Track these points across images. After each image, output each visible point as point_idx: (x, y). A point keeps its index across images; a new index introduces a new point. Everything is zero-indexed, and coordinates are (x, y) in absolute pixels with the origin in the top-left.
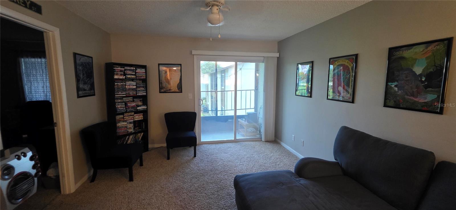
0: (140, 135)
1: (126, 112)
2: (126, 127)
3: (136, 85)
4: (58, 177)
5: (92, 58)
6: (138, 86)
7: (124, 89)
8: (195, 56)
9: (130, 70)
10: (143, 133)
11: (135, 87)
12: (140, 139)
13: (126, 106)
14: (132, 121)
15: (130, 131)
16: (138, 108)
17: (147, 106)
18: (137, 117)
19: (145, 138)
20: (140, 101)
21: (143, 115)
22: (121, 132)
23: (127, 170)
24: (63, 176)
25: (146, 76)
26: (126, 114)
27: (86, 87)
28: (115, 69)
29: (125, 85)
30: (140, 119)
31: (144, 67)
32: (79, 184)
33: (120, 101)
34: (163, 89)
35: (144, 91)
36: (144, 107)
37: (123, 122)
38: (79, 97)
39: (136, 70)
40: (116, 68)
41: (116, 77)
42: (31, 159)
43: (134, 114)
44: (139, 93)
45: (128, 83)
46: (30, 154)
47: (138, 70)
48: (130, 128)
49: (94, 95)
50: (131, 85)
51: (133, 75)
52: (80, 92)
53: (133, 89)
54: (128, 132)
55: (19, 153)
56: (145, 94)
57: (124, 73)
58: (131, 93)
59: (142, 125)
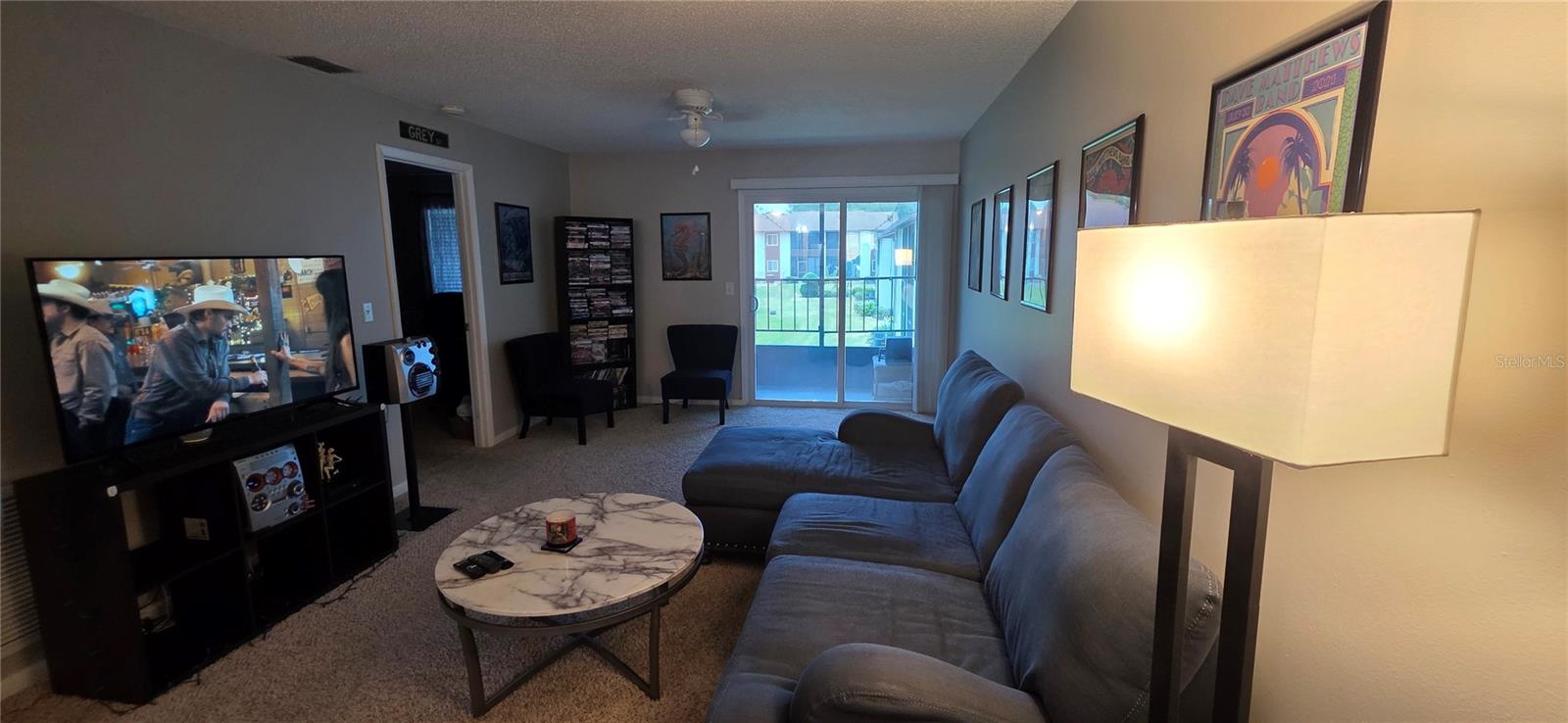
0: (621, 373)
1: (591, 319)
2: (590, 350)
3: (611, 262)
4: (471, 418)
5: (528, 209)
6: (614, 263)
7: (586, 271)
8: (740, 193)
9: (598, 230)
10: (626, 369)
11: (608, 266)
12: (620, 381)
13: (589, 305)
14: (606, 338)
15: (598, 358)
16: (614, 312)
17: (633, 308)
18: (614, 331)
19: (631, 379)
20: (622, 297)
21: (628, 328)
22: (580, 357)
23: (574, 421)
24: (478, 417)
25: (632, 243)
26: (591, 324)
27: (514, 264)
28: (568, 230)
29: (589, 262)
30: (622, 336)
31: (628, 222)
32: (502, 437)
33: (579, 294)
34: (670, 272)
35: (627, 274)
36: (627, 311)
37: (585, 338)
38: (503, 282)
39: (610, 229)
40: (570, 228)
41: (570, 245)
42: (431, 351)
43: (610, 324)
44: (615, 279)
45: (594, 258)
46: (429, 345)
47: (615, 230)
48: (598, 353)
49: (532, 281)
50: (600, 262)
51: (603, 240)
52: (505, 275)
53: (604, 271)
54: (593, 360)
55: (419, 340)
56: (630, 281)
57: (586, 236)
58: (602, 279)
59: (625, 352)
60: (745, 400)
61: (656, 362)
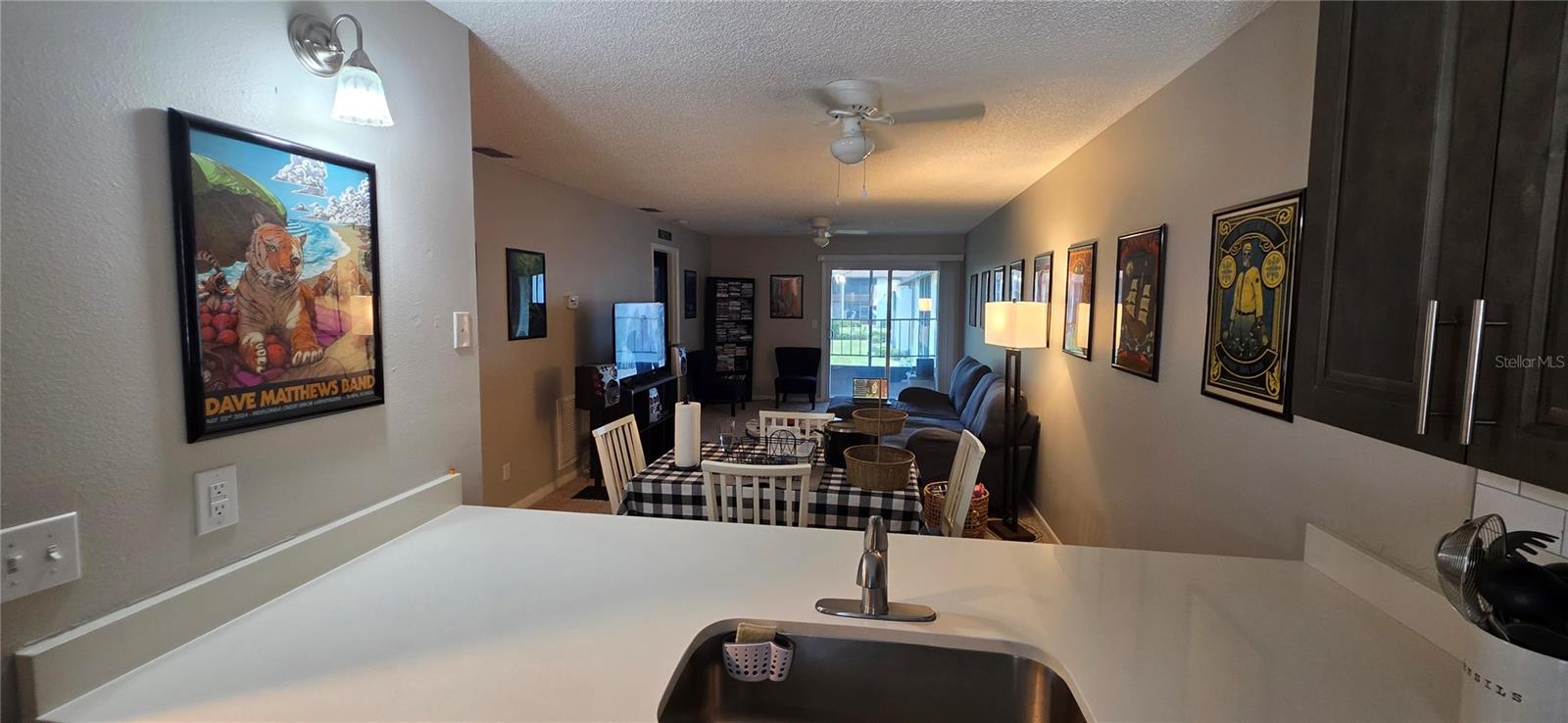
0: (743, 378)
1: (727, 342)
2: (726, 362)
3: (741, 306)
5: (697, 273)
6: (743, 307)
7: (727, 312)
8: (824, 263)
9: (735, 286)
10: (746, 376)
11: (739, 309)
13: (727, 334)
14: (735, 355)
15: (730, 367)
16: (742, 338)
17: (753, 335)
18: (740, 350)
19: (749, 383)
20: (745, 328)
21: (747, 349)
22: (720, 367)
23: (729, 406)
25: (753, 294)
26: (726, 345)
27: (690, 306)
28: (717, 286)
29: (728, 306)
30: (744, 354)
31: (752, 281)
33: (720, 326)
34: (776, 313)
35: (750, 313)
36: (749, 337)
37: (724, 354)
38: (686, 318)
39: (742, 285)
40: (719, 284)
41: (718, 295)
43: (736, 346)
44: (743, 317)
45: (732, 303)
47: (745, 286)
49: (694, 317)
50: (735, 306)
51: (738, 292)
52: (687, 313)
53: (737, 312)
54: (728, 369)
56: (751, 318)
57: (728, 289)
58: (735, 317)
59: (745, 364)
60: (823, 398)
61: (765, 372)
